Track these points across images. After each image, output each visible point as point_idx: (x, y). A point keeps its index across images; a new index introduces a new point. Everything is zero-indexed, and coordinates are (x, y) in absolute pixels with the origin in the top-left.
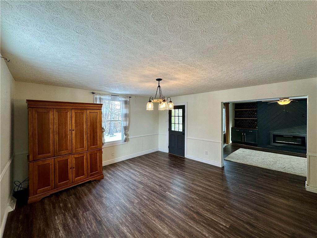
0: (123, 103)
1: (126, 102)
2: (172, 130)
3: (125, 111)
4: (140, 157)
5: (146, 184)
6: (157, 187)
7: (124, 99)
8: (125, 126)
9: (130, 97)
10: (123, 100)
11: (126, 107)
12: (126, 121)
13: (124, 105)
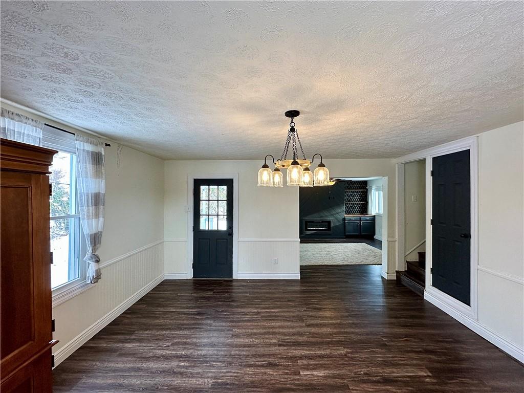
0: (89, 159)
1: (97, 159)
2: (201, 229)
3: (95, 185)
4: (130, 312)
5: (240, 380)
6: (269, 371)
7: (89, 148)
8: (94, 231)
9: (107, 145)
10: (88, 152)
11: (98, 174)
12: (97, 216)
13: (90, 167)
